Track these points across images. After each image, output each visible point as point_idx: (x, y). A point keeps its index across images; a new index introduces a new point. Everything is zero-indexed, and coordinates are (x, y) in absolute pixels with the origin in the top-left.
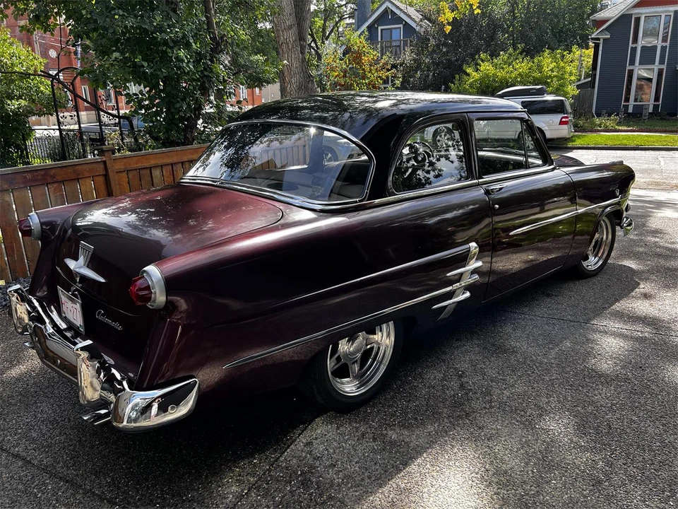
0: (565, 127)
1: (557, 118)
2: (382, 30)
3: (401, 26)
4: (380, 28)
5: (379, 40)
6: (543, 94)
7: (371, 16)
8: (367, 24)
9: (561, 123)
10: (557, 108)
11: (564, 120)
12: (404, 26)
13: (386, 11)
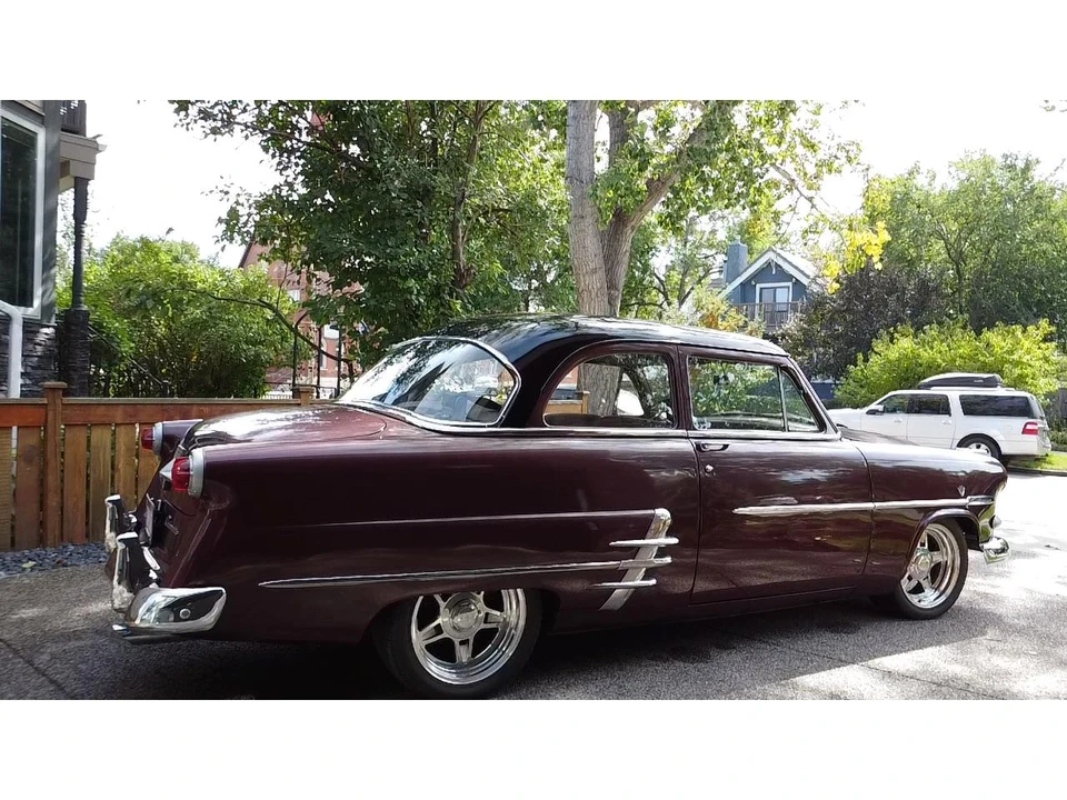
0: (1033, 438)
1: (1018, 423)
2: (761, 289)
3: (790, 284)
4: (758, 286)
5: (757, 301)
6: (996, 386)
7: (745, 270)
8: (740, 280)
9: (1025, 431)
10: (1020, 409)
11: (1029, 427)
12: (794, 284)
13: (769, 264)
